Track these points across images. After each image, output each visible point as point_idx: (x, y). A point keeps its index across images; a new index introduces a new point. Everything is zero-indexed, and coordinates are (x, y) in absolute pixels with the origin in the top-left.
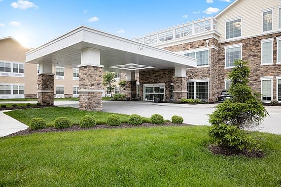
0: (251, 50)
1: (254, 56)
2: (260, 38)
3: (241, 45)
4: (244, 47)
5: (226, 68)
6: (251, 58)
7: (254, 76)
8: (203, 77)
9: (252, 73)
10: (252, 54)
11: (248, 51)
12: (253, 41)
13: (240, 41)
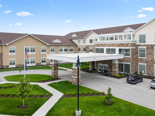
0: (150, 51)
1: (151, 54)
2: (154, 45)
3: (145, 47)
4: (147, 49)
5: (139, 57)
6: (150, 55)
7: (151, 63)
8: (127, 62)
9: (150, 62)
10: (150, 52)
11: (149, 51)
12: (151, 46)
13: (145, 45)
